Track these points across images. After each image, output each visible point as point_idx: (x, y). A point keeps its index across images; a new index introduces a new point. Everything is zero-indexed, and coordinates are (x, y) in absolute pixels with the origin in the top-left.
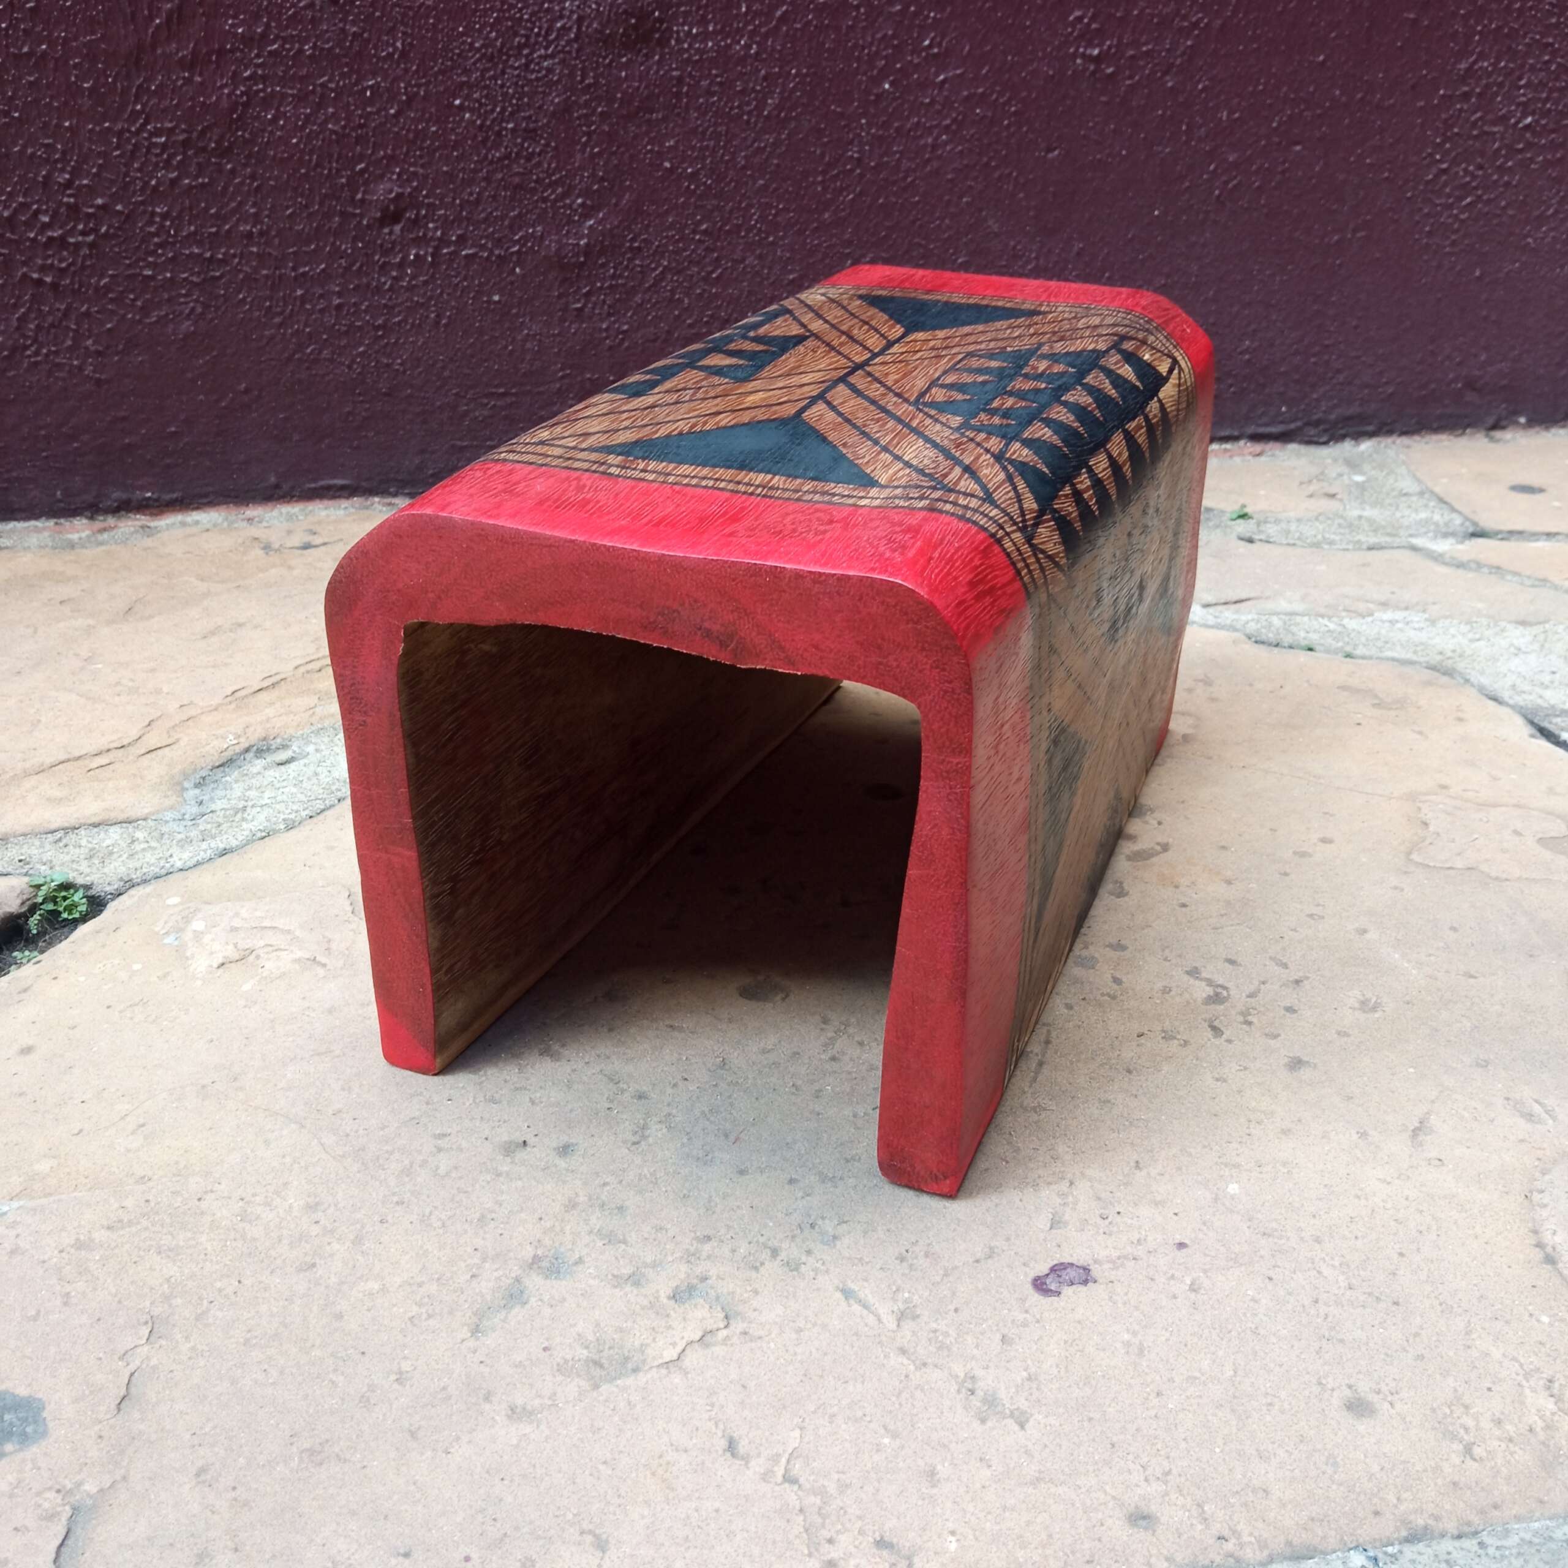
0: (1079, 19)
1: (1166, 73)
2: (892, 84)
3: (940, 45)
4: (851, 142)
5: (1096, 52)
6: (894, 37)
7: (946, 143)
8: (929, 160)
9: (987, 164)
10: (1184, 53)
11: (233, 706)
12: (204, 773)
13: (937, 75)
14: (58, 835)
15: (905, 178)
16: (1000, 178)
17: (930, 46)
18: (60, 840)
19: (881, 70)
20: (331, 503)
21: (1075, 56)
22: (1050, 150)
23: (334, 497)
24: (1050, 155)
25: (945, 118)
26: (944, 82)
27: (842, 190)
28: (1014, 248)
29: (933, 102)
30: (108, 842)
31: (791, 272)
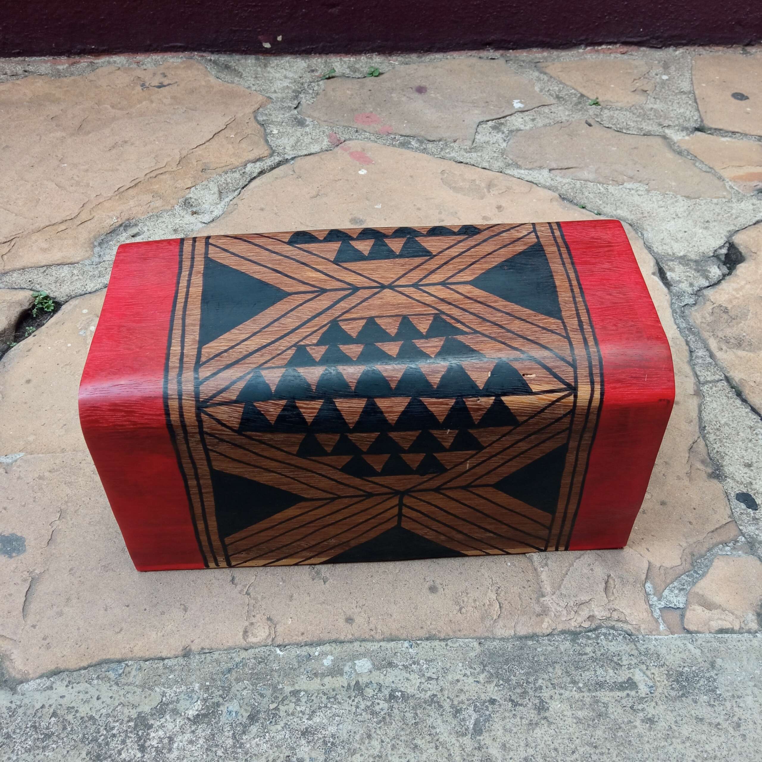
11: (117, 197)
12: (103, 237)
14: (45, 268)
18: (45, 271)
20: (175, 54)
23: (176, 51)
30: (63, 274)
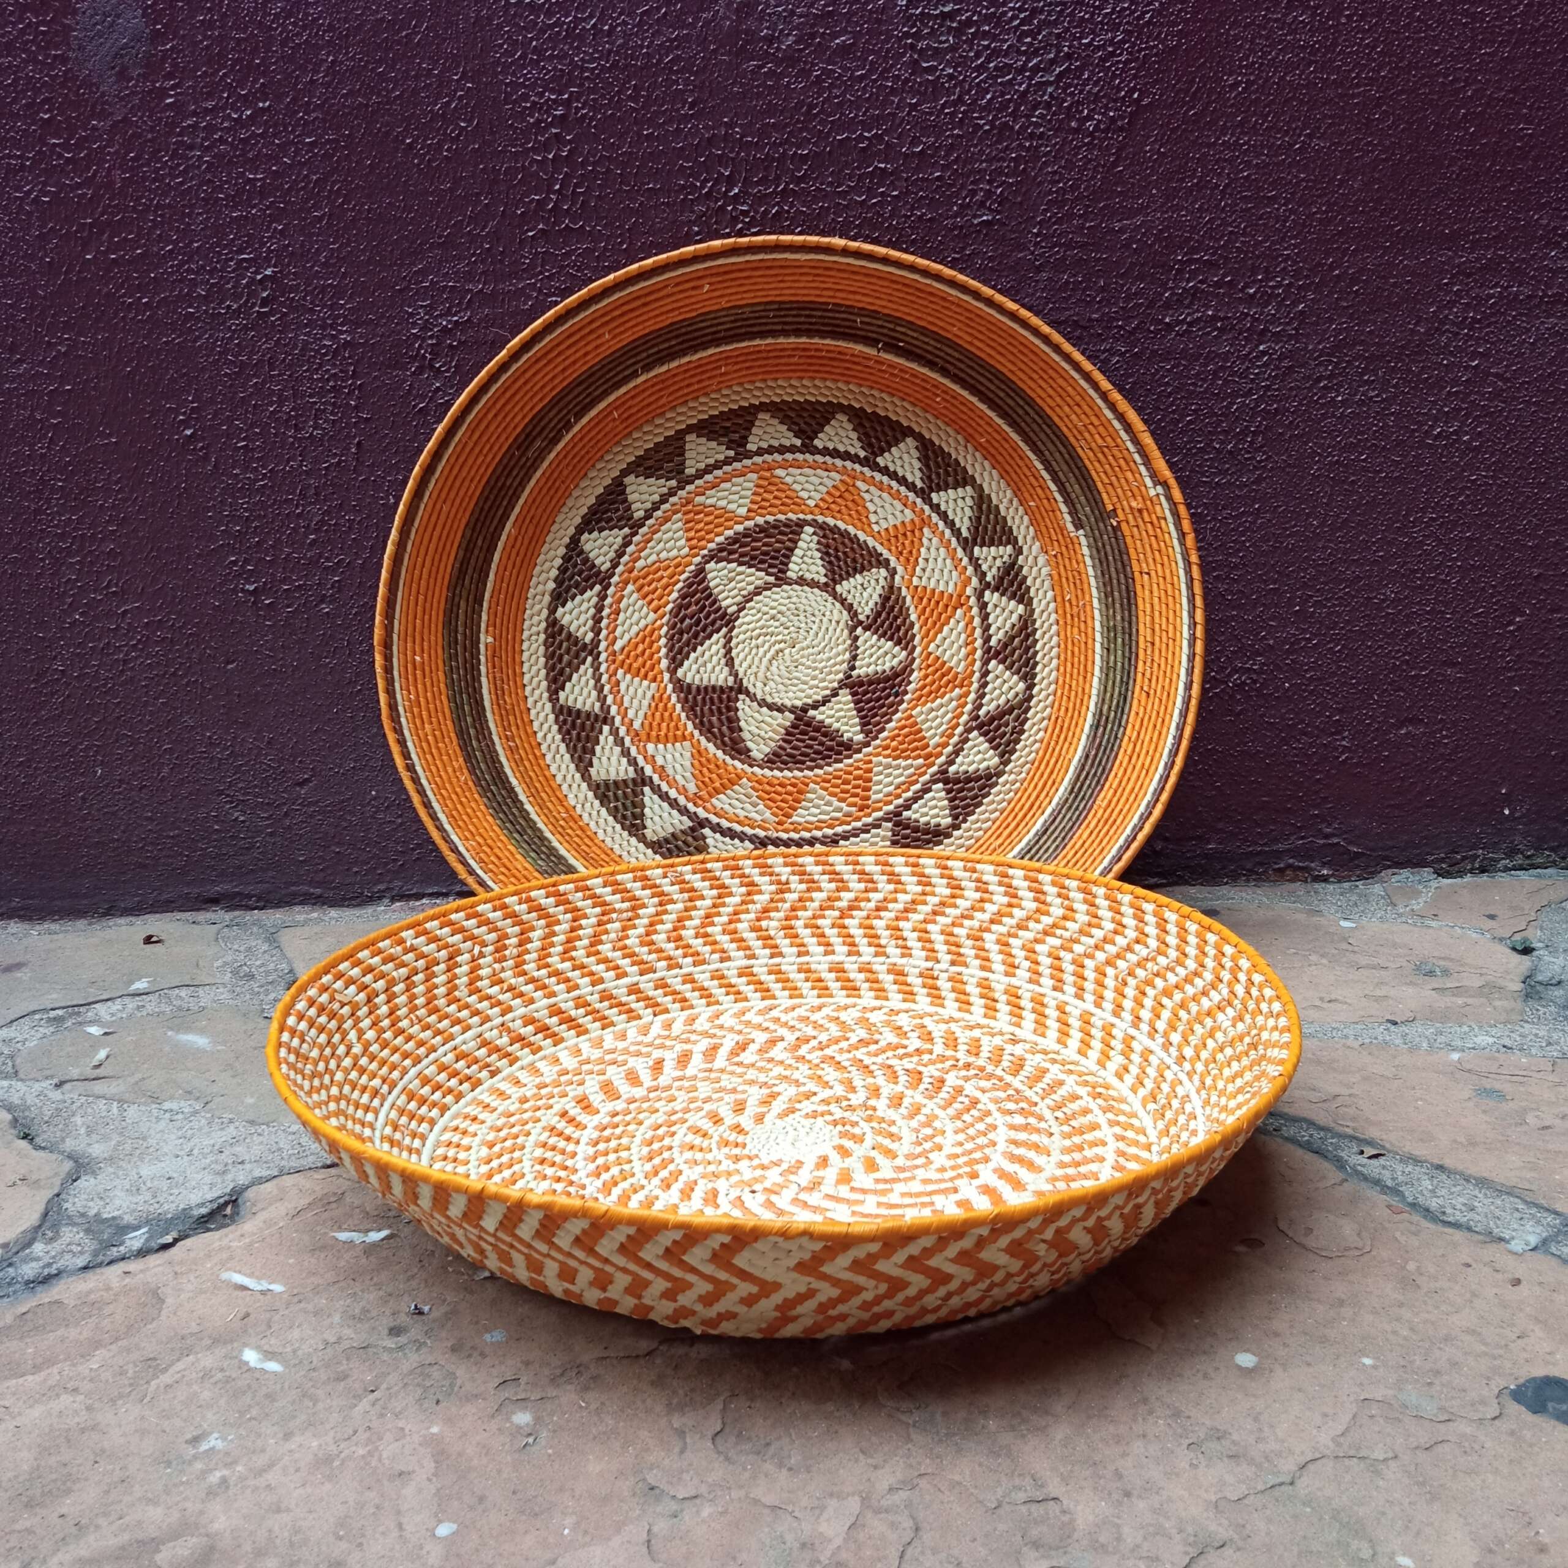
0: (235, 563)
1: (322, 601)
2: (81, 614)
3: (116, 585)
4: (55, 658)
5: (252, 588)
6: (77, 580)
7: (136, 658)
8: (122, 671)
9: (174, 674)
10: (333, 587)
13: (118, 607)
15: (105, 685)
16: (187, 685)
17: (108, 586)
19: (71, 604)
21: (235, 591)
22: (228, 663)
24: (230, 666)
25: (132, 638)
26: (125, 612)
27: (52, 694)
28: (210, 738)
29: (118, 626)
31: (19, 756)
